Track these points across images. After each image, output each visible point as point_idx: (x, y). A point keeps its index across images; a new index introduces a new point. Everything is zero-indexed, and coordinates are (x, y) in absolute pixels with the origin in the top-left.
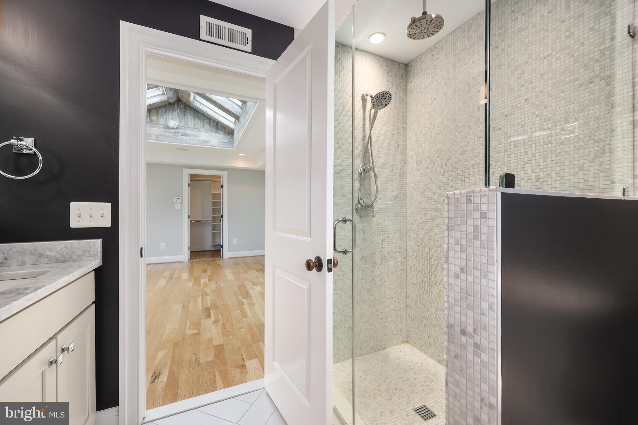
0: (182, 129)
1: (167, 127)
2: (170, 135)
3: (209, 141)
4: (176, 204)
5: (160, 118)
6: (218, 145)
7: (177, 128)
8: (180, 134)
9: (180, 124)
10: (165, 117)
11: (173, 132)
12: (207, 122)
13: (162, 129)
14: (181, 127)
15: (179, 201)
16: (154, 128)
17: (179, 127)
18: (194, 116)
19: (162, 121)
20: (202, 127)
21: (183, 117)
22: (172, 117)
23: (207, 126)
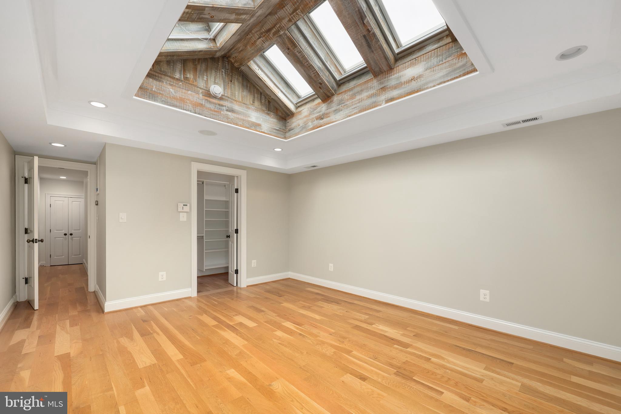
0: (227, 100)
1: (209, 94)
2: (212, 107)
3: (259, 125)
4: (181, 213)
5: (199, 77)
6: (269, 133)
7: (221, 99)
8: (224, 108)
9: (224, 93)
10: (205, 77)
11: (215, 104)
12: (258, 98)
13: (201, 95)
14: (226, 98)
15: (186, 209)
16: (189, 92)
17: (224, 97)
18: (243, 85)
19: (201, 83)
20: (252, 103)
21: (228, 83)
22: (215, 80)
23: (257, 103)
